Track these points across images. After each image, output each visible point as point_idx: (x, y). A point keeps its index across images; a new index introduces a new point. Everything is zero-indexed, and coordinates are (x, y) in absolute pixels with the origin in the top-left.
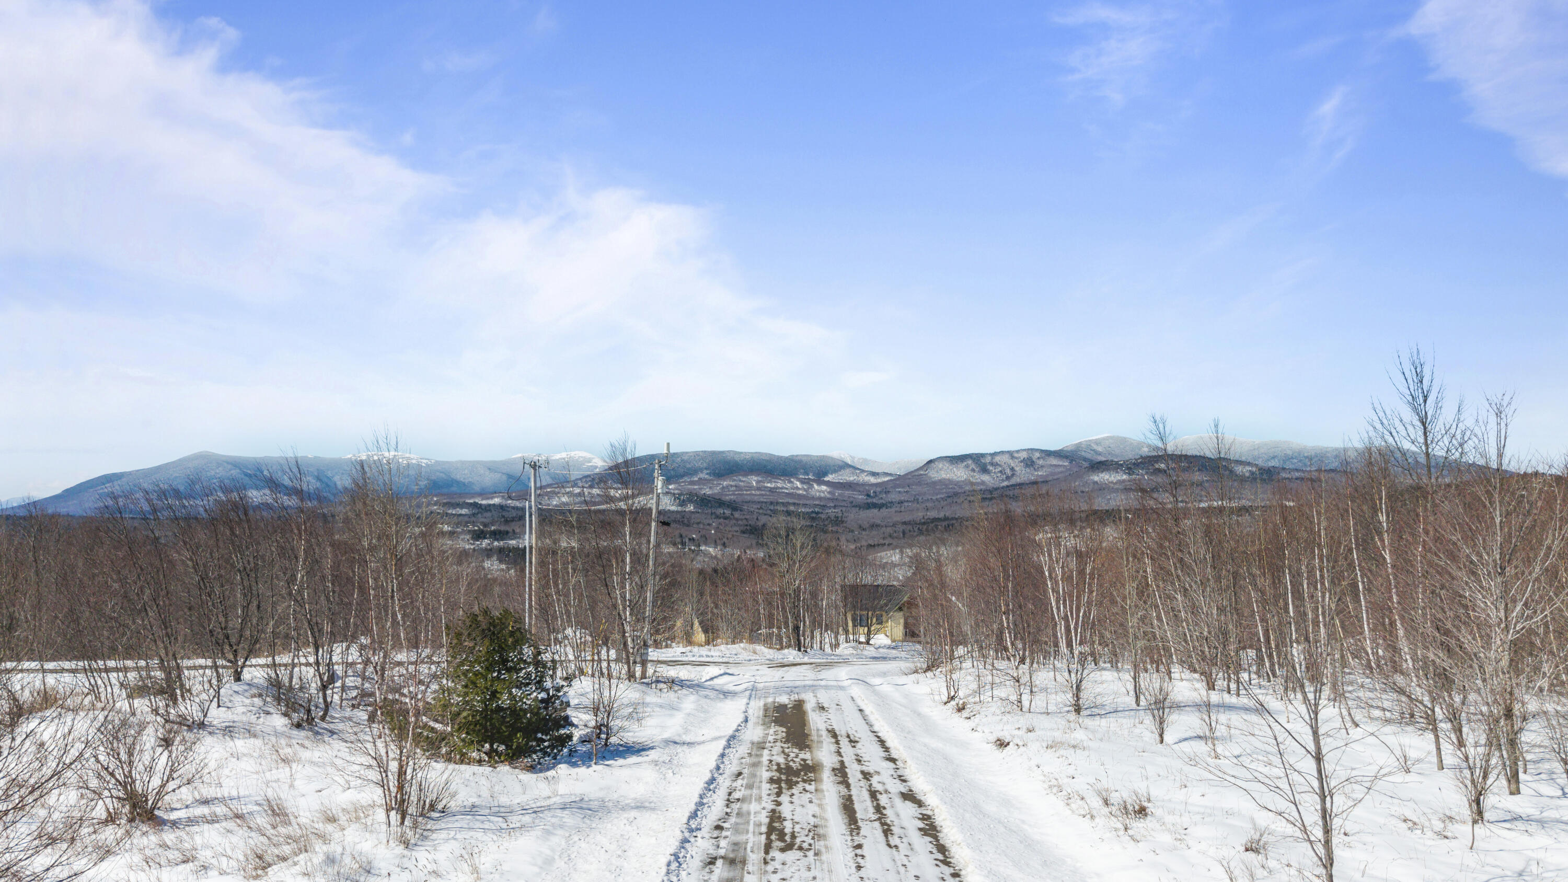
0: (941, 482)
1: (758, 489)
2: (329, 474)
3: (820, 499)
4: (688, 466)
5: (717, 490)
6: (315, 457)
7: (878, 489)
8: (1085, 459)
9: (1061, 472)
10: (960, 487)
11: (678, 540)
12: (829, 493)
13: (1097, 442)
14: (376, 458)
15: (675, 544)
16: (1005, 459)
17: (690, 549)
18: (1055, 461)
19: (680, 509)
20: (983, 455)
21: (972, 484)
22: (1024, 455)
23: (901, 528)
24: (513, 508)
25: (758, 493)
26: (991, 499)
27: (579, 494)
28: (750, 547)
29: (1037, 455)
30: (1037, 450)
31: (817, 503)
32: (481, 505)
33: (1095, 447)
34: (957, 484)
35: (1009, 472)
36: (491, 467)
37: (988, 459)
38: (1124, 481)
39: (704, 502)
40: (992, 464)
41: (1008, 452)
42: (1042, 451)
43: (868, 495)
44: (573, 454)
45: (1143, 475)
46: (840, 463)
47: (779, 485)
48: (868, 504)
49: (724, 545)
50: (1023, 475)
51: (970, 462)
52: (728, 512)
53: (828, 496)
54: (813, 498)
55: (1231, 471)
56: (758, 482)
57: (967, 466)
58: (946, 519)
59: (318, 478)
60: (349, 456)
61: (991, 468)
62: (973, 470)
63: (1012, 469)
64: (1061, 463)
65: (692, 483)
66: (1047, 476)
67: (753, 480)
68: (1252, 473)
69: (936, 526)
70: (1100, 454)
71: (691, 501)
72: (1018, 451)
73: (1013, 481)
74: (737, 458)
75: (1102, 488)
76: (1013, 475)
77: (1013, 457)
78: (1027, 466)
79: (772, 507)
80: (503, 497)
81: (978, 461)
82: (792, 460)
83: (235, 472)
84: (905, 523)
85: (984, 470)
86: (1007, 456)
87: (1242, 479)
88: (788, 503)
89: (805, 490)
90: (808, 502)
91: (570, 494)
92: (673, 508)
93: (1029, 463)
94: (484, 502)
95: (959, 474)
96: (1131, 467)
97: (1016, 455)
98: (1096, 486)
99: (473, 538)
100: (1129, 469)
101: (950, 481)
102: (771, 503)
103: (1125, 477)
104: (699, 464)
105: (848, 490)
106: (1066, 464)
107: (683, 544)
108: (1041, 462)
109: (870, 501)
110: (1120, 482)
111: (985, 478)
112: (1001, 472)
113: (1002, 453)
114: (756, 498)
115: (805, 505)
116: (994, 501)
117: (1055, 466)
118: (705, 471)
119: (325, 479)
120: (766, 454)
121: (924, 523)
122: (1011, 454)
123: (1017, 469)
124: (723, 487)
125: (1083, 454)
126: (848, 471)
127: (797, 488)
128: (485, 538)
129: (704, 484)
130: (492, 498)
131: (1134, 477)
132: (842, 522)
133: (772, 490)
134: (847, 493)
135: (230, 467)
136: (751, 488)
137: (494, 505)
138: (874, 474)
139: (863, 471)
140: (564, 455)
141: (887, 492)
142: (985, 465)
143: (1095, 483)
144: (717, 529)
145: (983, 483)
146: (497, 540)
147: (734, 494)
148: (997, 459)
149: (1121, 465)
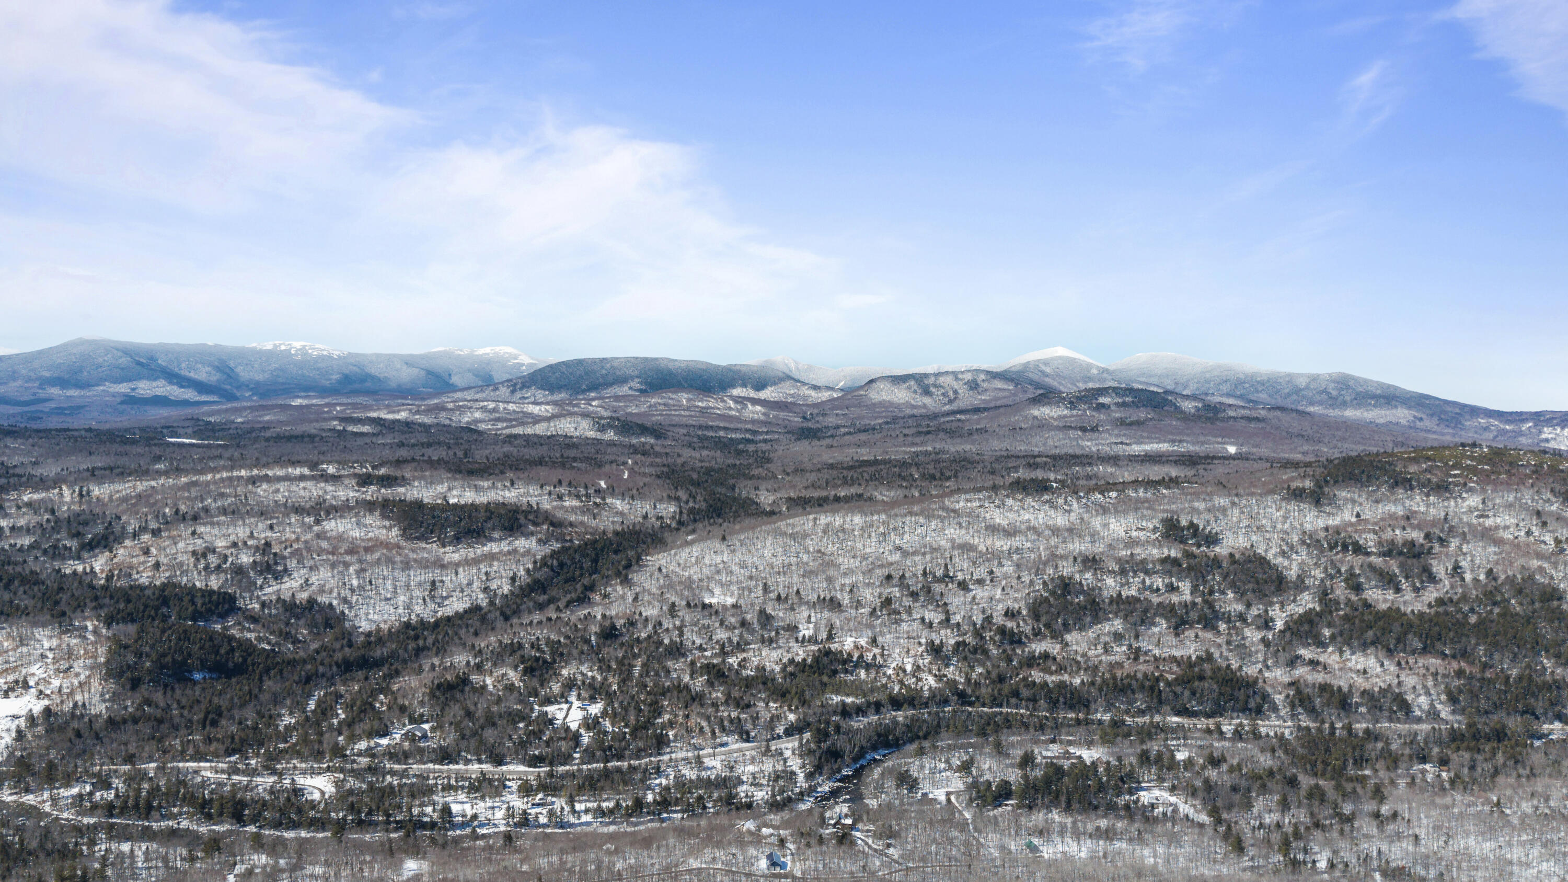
0: (881, 404)
1: (688, 409)
2: (232, 365)
3: (753, 422)
4: (618, 373)
5: (644, 408)
6: (216, 345)
7: (816, 411)
8: (1032, 382)
9: (1005, 397)
10: (900, 410)
11: (583, 491)
12: (764, 414)
13: (1046, 363)
14: (283, 348)
15: (578, 497)
16: (947, 380)
17: (595, 503)
18: (999, 384)
19: (599, 436)
20: (926, 376)
21: (913, 407)
22: (968, 377)
23: (826, 475)
24: (420, 425)
25: (687, 413)
26: (928, 433)
27: (495, 410)
28: (661, 500)
29: (982, 377)
30: (982, 371)
31: (749, 426)
32: (385, 420)
33: (1043, 368)
34: (898, 406)
35: (952, 395)
36: (409, 361)
37: (931, 380)
38: (1065, 416)
39: (626, 426)
40: (935, 386)
41: (953, 373)
42: (988, 372)
43: (804, 418)
44: (497, 349)
45: (1085, 411)
46: (781, 375)
47: (711, 404)
48: (802, 429)
49: (632, 498)
50: (967, 398)
51: (912, 383)
52: (649, 440)
53: (762, 418)
54: (746, 422)
55: (1176, 407)
56: (689, 400)
57: (909, 388)
58: (875, 462)
59: (218, 369)
60: (254, 345)
61: (933, 390)
62: (915, 392)
63: (956, 392)
64: (1006, 387)
65: (617, 398)
66: (990, 401)
67: (684, 398)
68: (1198, 409)
69: (861, 473)
70: (1047, 375)
71: (610, 426)
72: (963, 372)
73: (954, 406)
74: (671, 366)
75: (1042, 425)
76: (956, 398)
77: (957, 379)
78: (971, 389)
79: (700, 433)
80: (410, 410)
81: (921, 382)
82: (730, 370)
83: (124, 361)
84: (831, 466)
85: (927, 392)
86: (951, 377)
87: (1186, 417)
88: (719, 428)
89: (738, 410)
90: (739, 426)
91: (484, 409)
92: (592, 434)
93: (973, 385)
94: (390, 417)
95: (901, 395)
96: (1073, 402)
97: (960, 376)
98: (1036, 423)
99: (358, 484)
100: (1071, 403)
101: (891, 404)
102: (700, 427)
103: (1066, 412)
104: (630, 372)
105: (783, 411)
106: (1011, 387)
107: (588, 496)
108: (985, 385)
109: (805, 425)
110: (1060, 418)
111: (927, 401)
112: (943, 394)
113: (947, 373)
114: (684, 420)
115: (736, 430)
116: (930, 436)
117: (1000, 389)
118: (637, 380)
119: (227, 370)
120: (702, 363)
121: (851, 468)
122: (955, 374)
123: (960, 391)
124: (651, 406)
125: (1030, 375)
126: (788, 383)
127: (730, 408)
128: (371, 484)
129: (630, 401)
130: (399, 411)
131: (1074, 412)
132: (769, 460)
133: (703, 411)
134: (782, 414)
135: (120, 354)
136: (680, 407)
137: (399, 421)
138: (816, 388)
139: (804, 384)
140: (487, 350)
141: (824, 415)
142: (928, 386)
143: (1035, 418)
144: (632, 471)
145: (925, 406)
146: (385, 487)
147: (661, 415)
148: (941, 380)
149: (1064, 398)
